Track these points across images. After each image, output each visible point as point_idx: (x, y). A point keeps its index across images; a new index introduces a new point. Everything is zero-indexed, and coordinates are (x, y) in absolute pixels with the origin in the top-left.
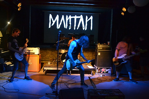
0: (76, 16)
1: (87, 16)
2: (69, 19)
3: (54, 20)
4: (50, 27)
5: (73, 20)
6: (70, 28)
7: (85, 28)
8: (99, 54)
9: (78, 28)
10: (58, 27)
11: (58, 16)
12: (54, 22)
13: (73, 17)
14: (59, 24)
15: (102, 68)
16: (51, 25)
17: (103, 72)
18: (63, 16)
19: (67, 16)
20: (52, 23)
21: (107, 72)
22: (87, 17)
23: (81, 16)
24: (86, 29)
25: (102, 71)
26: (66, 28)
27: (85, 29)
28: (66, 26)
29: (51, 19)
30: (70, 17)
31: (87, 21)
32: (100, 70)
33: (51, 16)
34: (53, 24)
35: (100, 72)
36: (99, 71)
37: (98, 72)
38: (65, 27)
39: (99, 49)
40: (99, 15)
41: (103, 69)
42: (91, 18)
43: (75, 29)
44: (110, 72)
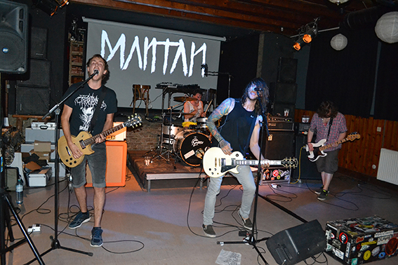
0: (168, 40)
1: (193, 44)
2: (152, 47)
3: (113, 48)
5: (160, 49)
6: (153, 69)
7: (188, 71)
8: (270, 138)
9: (172, 71)
10: (124, 65)
11: (123, 37)
12: (113, 52)
13: (160, 43)
14: (126, 58)
15: (273, 170)
17: (276, 178)
18: (137, 38)
19: (146, 39)
20: (108, 53)
21: (283, 178)
22: (193, 46)
23: (181, 41)
24: (190, 74)
26: (144, 69)
27: (188, 74)
28: (142, 64)
29: (106, 43)
30: (154, 43)
31: (193, 55)
33: (104, 35)
34: (110, 58)
35: (270, 179)
37: (266, 179)
38: (141, 66)
39: (270, 127)
40: (222, 42)
41: (276, 171)
42: (204, 48)
43: (164, 72)
44: (288, 178)
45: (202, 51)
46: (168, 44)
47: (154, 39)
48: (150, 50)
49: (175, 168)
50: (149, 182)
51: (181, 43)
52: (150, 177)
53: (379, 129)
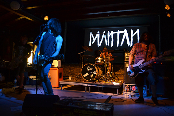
1: (132, 30)
2: (111, 35)
3: (94, 38)
4: (90, 45)
5: (115, 35)
6: (112, 45)
7: (130, 44)
8: (127, 65)
9: (121, 45)
10: (99, 44)
12: (94, 39)
13: (115, 33)
14: (100, 41)
15: (132, 86)
16: (92, 43)
17: (134, 92)
18: (104, 32)
19: (109, 32)
25: (132, 90)
26: (108, 45)
28: (107, 43)
29: (92, 36)
30: (112, 33)
31: (132, 36)
32: (129, 87)
36: (128, 90)
39: (127, 59)
40: (148, 27)
41: (134, 87)
42: (138, 31)
43: (118, 46)
44: (144, 92)
45: (137, 33)
46: (119, 32)
47: (112, 31)
48: (110, 37)
51: (125, 31)
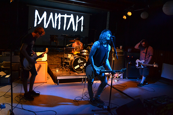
0: (66, 14)
3: (41, 18)
4: (35, 25)
5: (62, 19)
6: (59, 28)
9: (68, 28)
10: (46, 26)
11: (45, 13)
12: (41, 20)
13: (62, 16)
14: (47, 23)
15: (115, 74)
16: (37, 23)
18: (51, 14)
19: (56, 14)
20: (38, 20)
21: (119, 77)
22: (77, 17)
23: (72, 15)
24: (76, 30)
25: (115, 76)
26: (55, 28)
27: (75, 30)
28: (55, 26)
29: (37, 16)
30: (60, 16)
31: (77, 21)
33: (37, 13)
34: (39, 23)
38: (53, 27)
40: (90, 15)
42: (82, 18)
43: (64, 29)
44: (122, 77)
45: (81, 20)
46: (66, 16)
47: (60, 14)
48: (58, 19)
49: (70, 73)
50: (58, 80)
51: (72, 16)
52: (58, 78)
53: (162, 54)
